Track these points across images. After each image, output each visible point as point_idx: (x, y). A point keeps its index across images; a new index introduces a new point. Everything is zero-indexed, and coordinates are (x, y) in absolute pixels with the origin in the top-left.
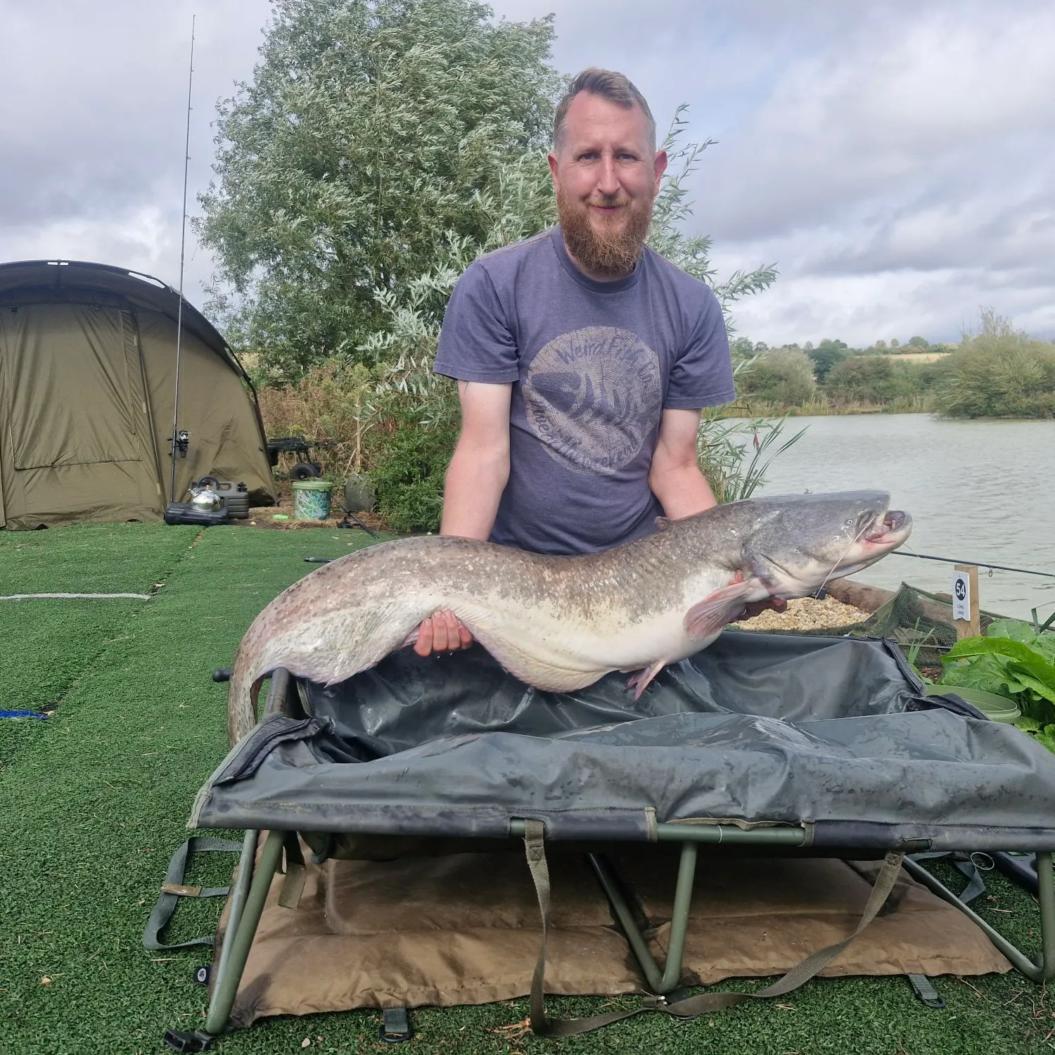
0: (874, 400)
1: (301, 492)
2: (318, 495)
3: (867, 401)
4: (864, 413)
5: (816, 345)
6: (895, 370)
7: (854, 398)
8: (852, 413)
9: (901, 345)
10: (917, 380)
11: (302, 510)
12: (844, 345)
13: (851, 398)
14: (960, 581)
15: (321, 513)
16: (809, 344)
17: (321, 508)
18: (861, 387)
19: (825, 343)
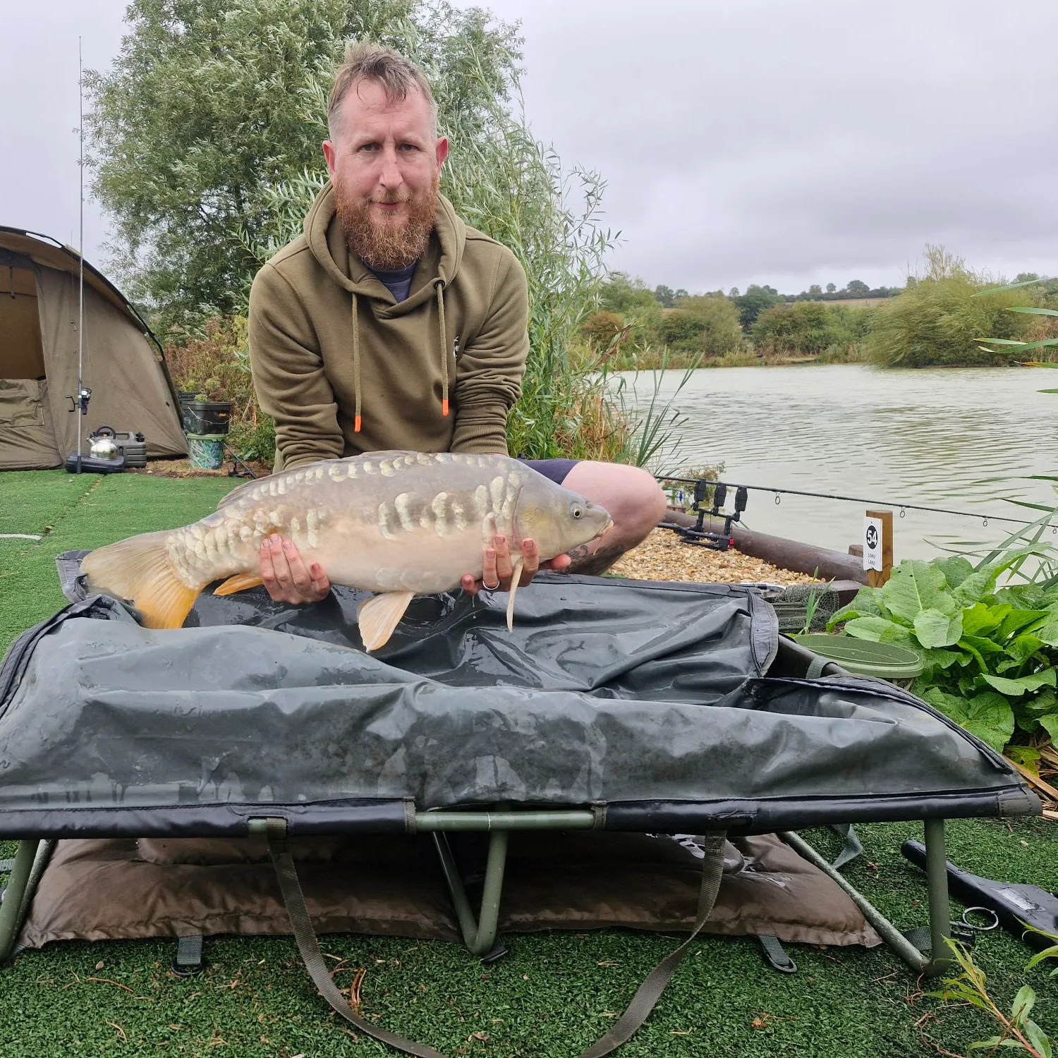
0: (806, 350)
1: (195, 442)
2: (211, 445)
3: (798, 351)
4: (794, 363)
5: (743, 292)
6: (831, 317)
7: (784, 348)
8: (780, 364)
9: (838, 290)
10: (855, 327)
11: (197, 459)
12: (774, 291)
13: (780, 347)
14: (872, 528)
15: (214, 462)
16: (735, 290)
17: (214, 457)
18: (793, 336)
19: (754, 290)
